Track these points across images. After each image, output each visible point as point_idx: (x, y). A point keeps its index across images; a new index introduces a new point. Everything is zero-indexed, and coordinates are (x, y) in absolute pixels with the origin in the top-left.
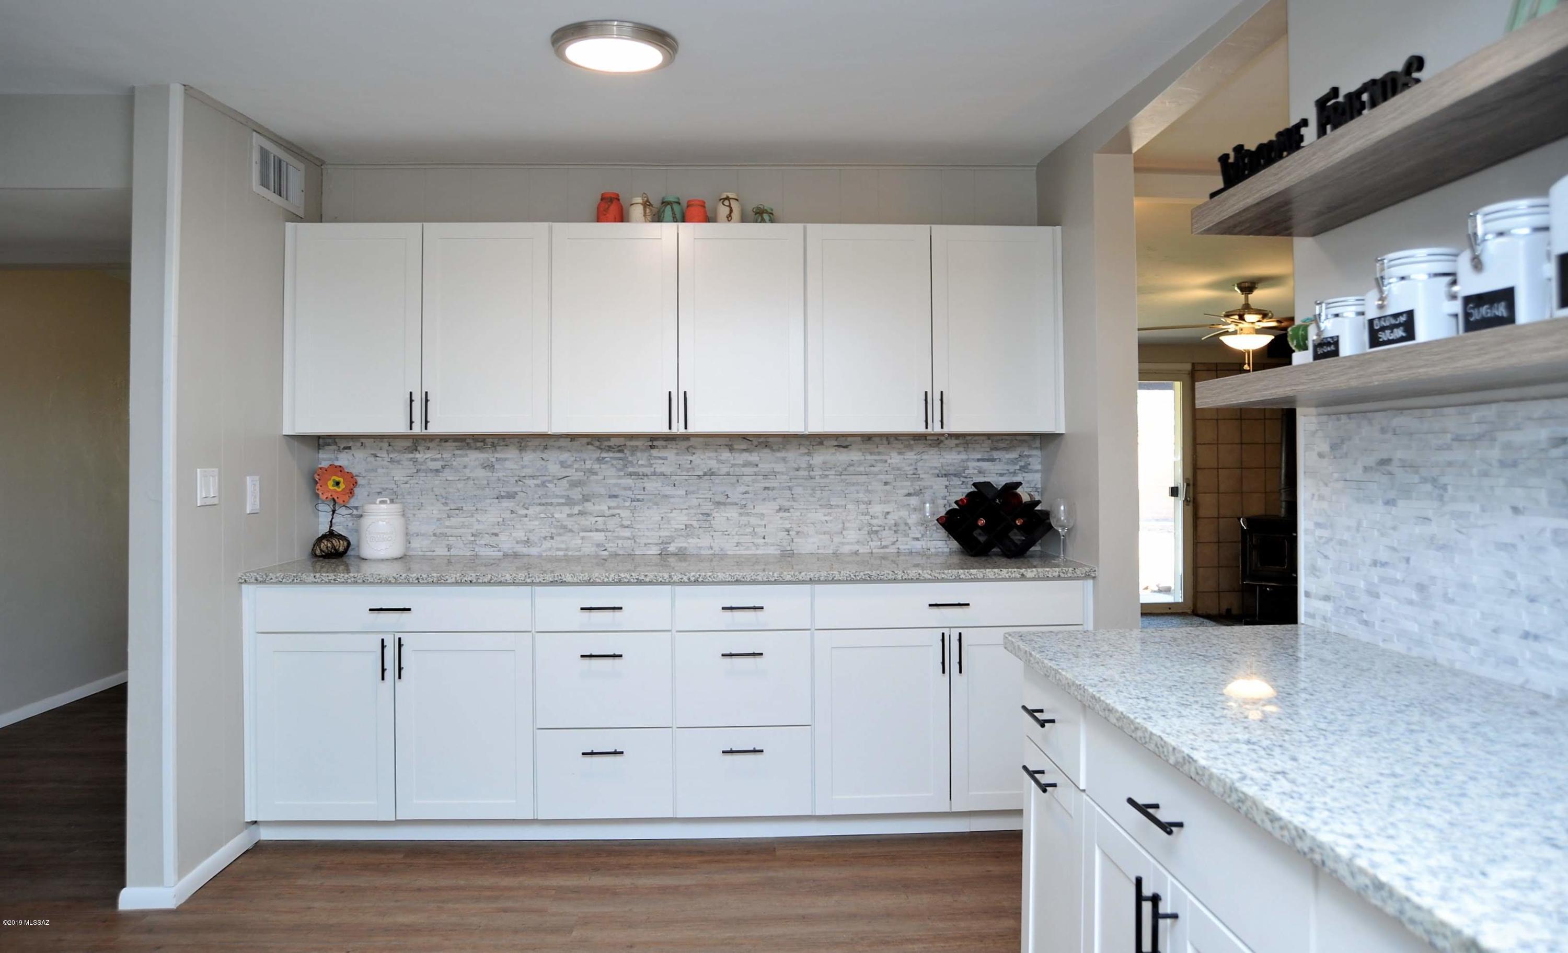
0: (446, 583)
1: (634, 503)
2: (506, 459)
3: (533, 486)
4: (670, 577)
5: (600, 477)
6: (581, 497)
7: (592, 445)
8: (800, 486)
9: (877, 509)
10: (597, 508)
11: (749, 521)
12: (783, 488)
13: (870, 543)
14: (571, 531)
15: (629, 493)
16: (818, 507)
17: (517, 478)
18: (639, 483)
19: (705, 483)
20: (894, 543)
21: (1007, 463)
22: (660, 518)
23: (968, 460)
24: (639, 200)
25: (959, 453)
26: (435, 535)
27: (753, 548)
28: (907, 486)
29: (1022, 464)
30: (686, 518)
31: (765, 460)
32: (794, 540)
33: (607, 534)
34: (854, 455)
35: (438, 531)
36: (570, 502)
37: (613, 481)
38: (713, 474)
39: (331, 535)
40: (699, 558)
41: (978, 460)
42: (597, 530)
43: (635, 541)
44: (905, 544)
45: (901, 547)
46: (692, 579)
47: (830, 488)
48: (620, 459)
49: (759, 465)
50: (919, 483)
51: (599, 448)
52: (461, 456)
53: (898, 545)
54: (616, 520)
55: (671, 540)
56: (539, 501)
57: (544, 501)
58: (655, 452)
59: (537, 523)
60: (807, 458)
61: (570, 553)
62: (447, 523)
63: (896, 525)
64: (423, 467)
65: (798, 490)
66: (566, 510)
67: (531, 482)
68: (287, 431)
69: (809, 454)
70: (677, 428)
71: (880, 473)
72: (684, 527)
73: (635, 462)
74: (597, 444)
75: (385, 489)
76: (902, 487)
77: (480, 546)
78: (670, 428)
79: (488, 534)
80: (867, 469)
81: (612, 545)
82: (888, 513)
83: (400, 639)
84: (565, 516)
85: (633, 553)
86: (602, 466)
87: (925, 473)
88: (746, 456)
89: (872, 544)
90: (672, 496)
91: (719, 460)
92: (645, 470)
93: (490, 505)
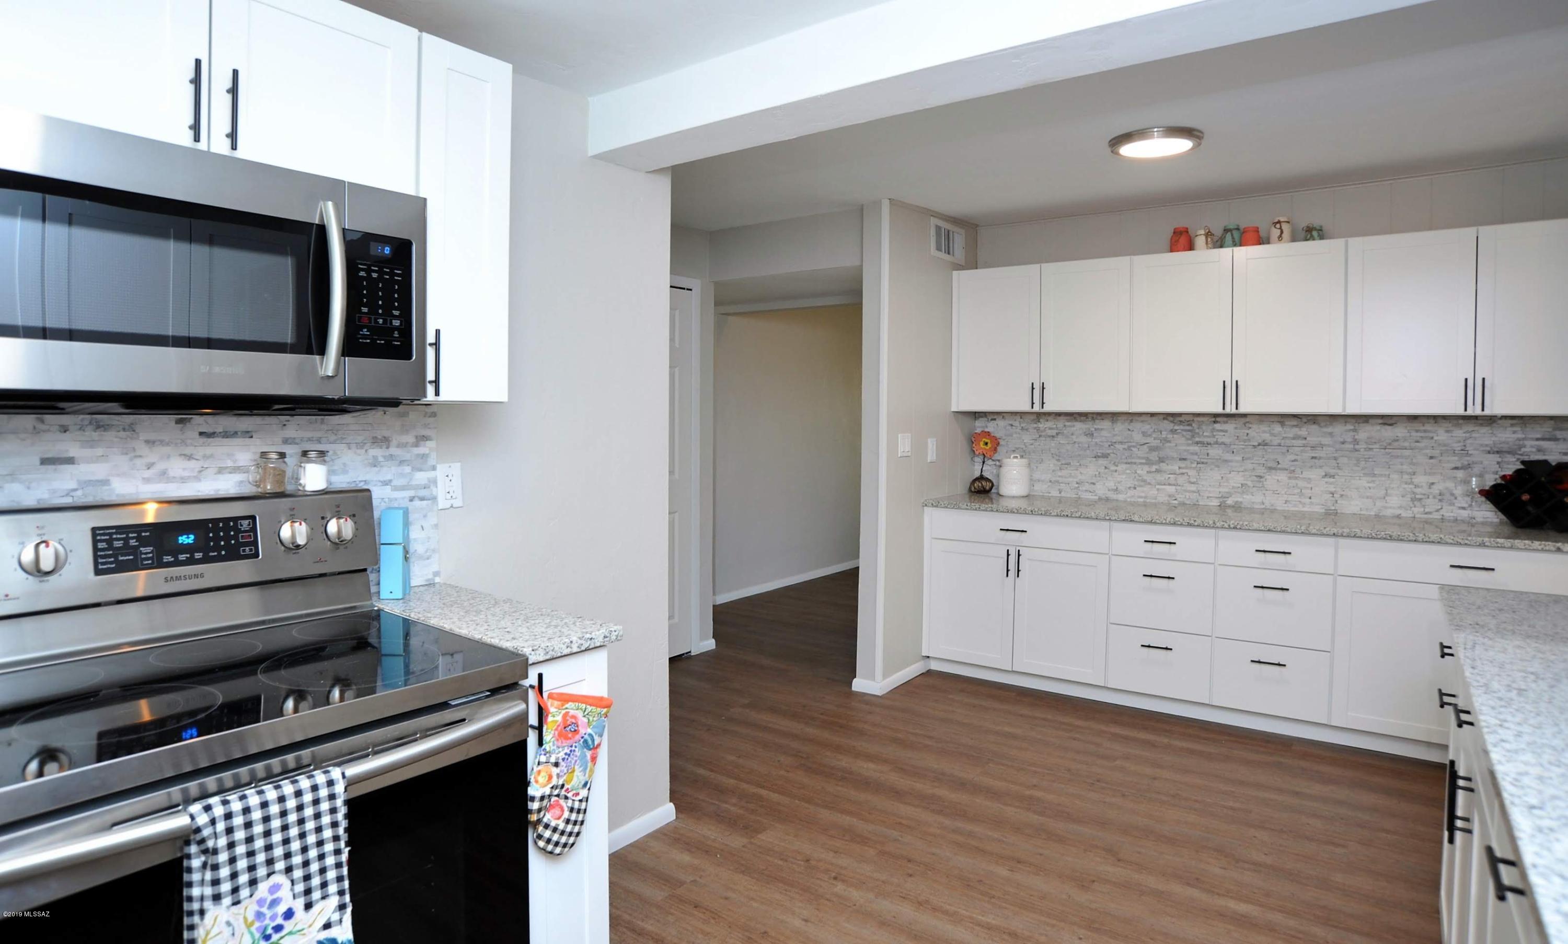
0: (1050, 515)
1: (1199, 465)
2: (1102, 429)
3: (1121, 449)
4: (1214, 523)
5: (1173, 445)
6: (1157, 459)
7: (1167, 419)
8: (1346, 457)
9: (1421, 479)
10: (1170, 467)
11: (1297, 484)
12: (1329, 458)
13: (1413, 509)
14: (1149, 484)
15: (1196, 457)
16: (1362, 475)
17: (1110, 444)
18: (1205, 450)
19: (1260, 451)
20: (1437, 511)
22: (1220, 478)
23: (1524, 439)
24: (1202, 232)
25: (1514, 432)
26: (1050, 481)
27: (1300, 506)
28: (1455, 461)
30: (1243, 479)
31: (1313, 434)
32: (1338, 502)
33: (1178, 488)
34: (1400, 431)
35: (1053, 479)
36: (1149, 462)
37: (1184, 448)
38: (1266, 445)
39: (981, 478)
40: (1251, 511)
41: (1538, 439)
42: (1170, 484)
43: (1199, 494)
44: (1449, 512)
45: (1445, 514)
46: (1232, 526)
47: (1374, 459)
48: (1189, 431)
49: (1308, 439)
50: (1468, 458)
51: (1172, 422)
52: (1070, 426)
53: (1442, 512)
54: (1185, 477)
55: (1229, 495)
56: (1125, 461)
57: (1129, 461)
58: (1217, 426)
59: (1124, 477)
60: (1352, 433)
61: (1148, 501)
62: (1060, 474)
63: (1441, 494)
64: (1043, 434)
65: (1343, 460)
66: (1146, 468)
67: (1120, 447)
68: (954, 409)
69: (1355, 430)
70: (1230, 409)
71: (1426, 448)
72: (1240, 486)
73: (1201, 433)
74: (1172, 418)
75: (1017, 449)
76: (1448, 462)
77: (1082, 491)
78: (1224, 409)
79: (1087, 482)
80: (1414, 445)
81: (1181, 496)
82: (1433, 484)
83: (1019, 551)
84: (1145, 472)
85: (1197, 503)
86: (1175, 436)
87: (1475, 450)
88: (1296, 431)
89: (1416, 510)
90: (1231, 461)
91: (1273, 435)
92: (1209, 440)
93: (1090, 462)
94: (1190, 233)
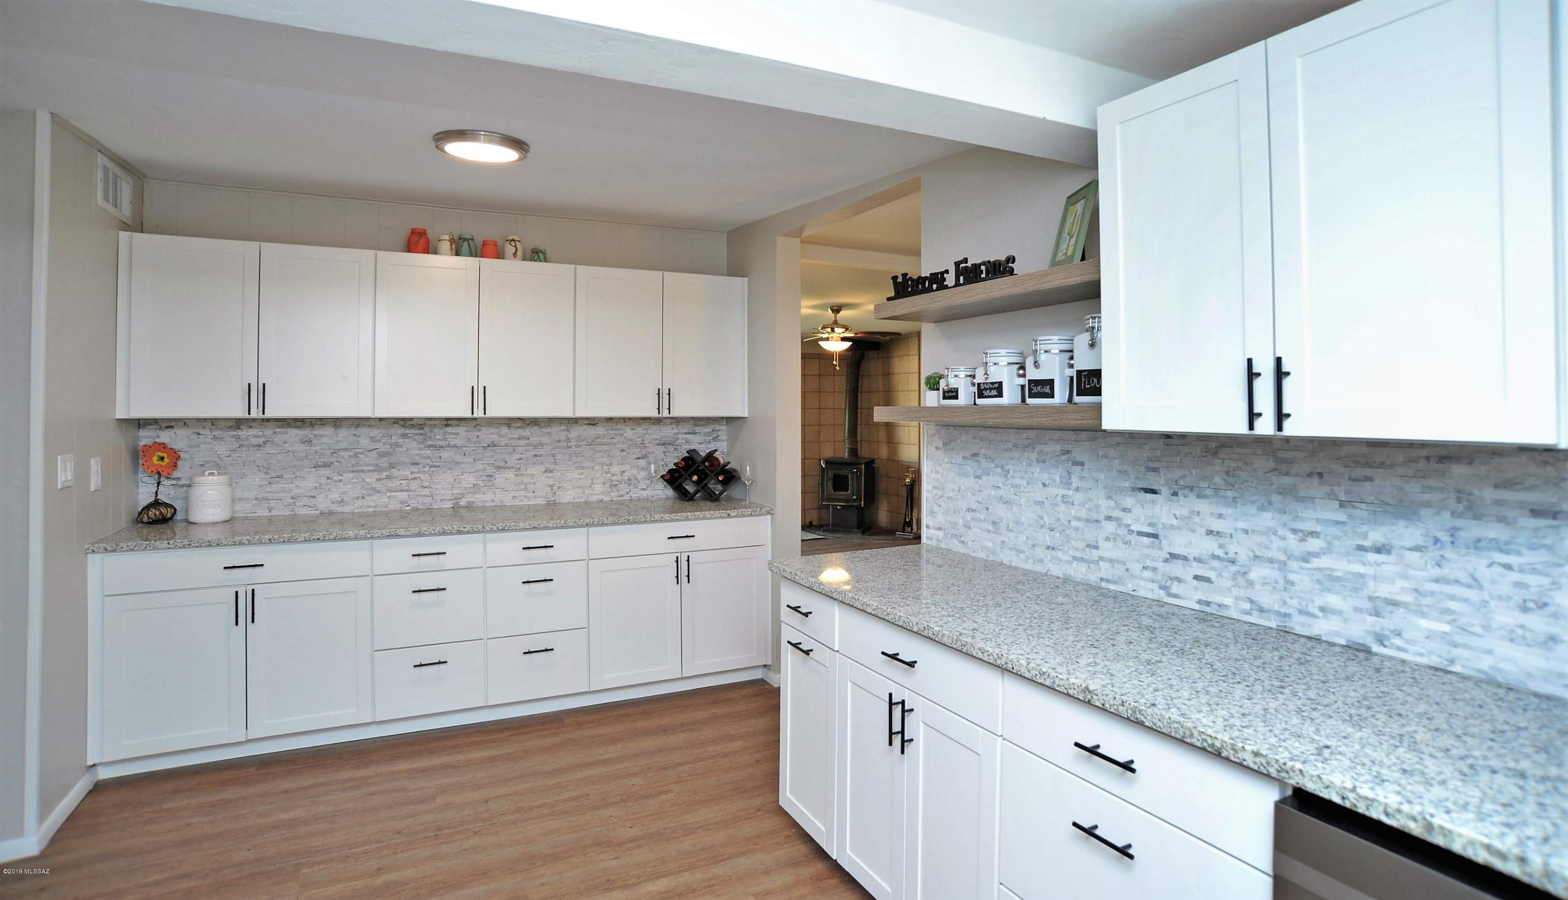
1: (433, 469)
2: (322, 436)
3: (346, 457)
5: (404, 449)
6: (388, 464)
7: (398, 423)
8: (561, 453)
9: (616, 469)
10: (402, 473)
11: (522, 480)
12: (548, 456)
13: (611, 493)
14: (379, 492)
15: (428, 461)
16: (574, 468)
17: (332, 451)
18: (436, 454)
19: (489, 453)
20: (628, 493)
21: (704, 435)
22: (453, 480)
23: (678, 433)
24: (447, 237)
26: (256, 499)
27: (526, 500)
28: (637, 452)
29: (714, 435)
30: (473, 479)
31: (535, 435)
32: (556, 493)
33: (411, 493)
34: (600, 430)
35: (260, 496)
36: (378, 469)
37: (416, 452)
38: (495, 445)
39: (156, 504)
40: (483, 509)
41: (686, 433)
42: (401, 491)
43: (433, 498)
44: (636, 494)
45: (633, 495)
47: (582, 454)
48: (421, 434)
49: (531, 439)
50: (646, 449)
51: (403, 426)
52: (283, 433)
53: (630, 494)
54: (418, 482)
55: (462, 496)
56: (351, 469)
57: (356, 469)
58: (449, 429)
59: (350, 486)
60: (565, 433)
61: (378, 509)
62: (268, 489)
63: (629, 480)
64: (245, 443)
65: (559, 457)
66: (376, 475)
67: (346, 454)
68: (118, 416)
69: (567, 430)
70: (478, 413)
71: (618, 443)
72: (472, 486)
73: (433, 437)
74: (402, 423)
75: (207, 462)
76: (634, 454)
77: (300, 506)
78: (472, 413)
79: (305, 495)
80: (609, 441)
81: (414, 501)
82: (623, 471)
84: (374, 479)
85: (431, 507)
86: (406, 440)
87: (650, 443)
88: (520, 432)
89: (613, 494)
90: (463, 463)
91: (500, 436)
92: (441, 443)
93: (309, 473)
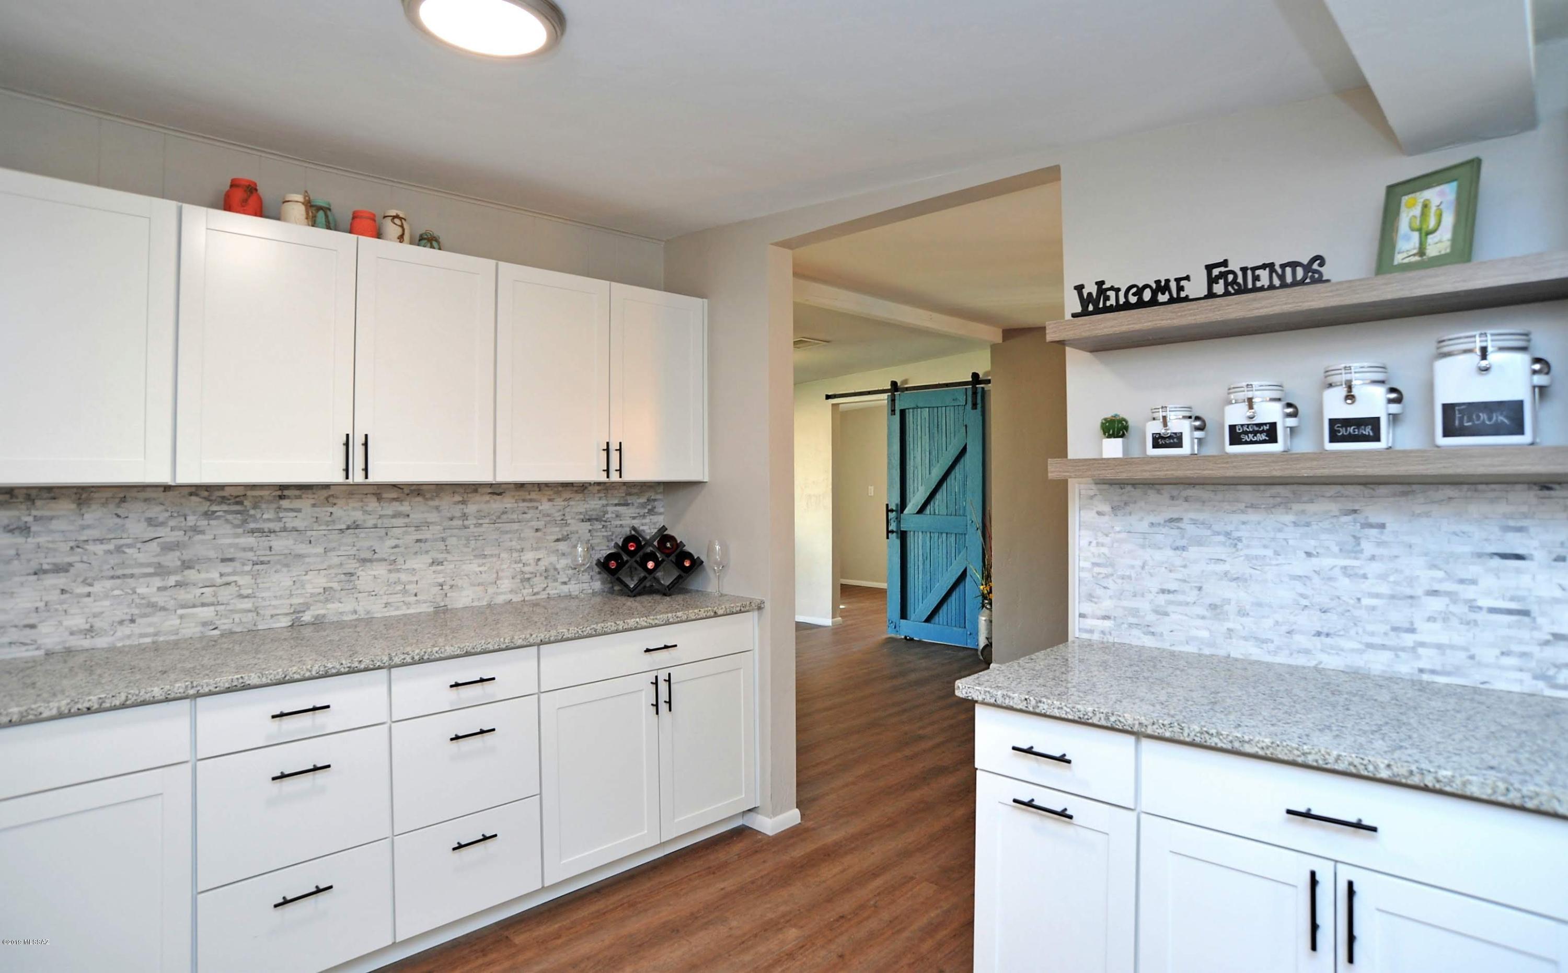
1: (259, 567)
2: (51, 518)
3: (101, 553)
4: (390, 659)
5: (208, 537)
6: (179, 563)
7: (197, 495)
8: (455, 536)
9: (529, 556)
10: (203, 575)
11: (399, 578)
12: (436, 540)
13: (523, 591)
14: (163, 609)
15: (250, 555)
16: (472, 558)
17: (72, 544)
18: (264, 542)
19: (348, 538)
20: (544, 589)
21: (637, 508)
22: (292, 583)
23: (607, 505)
25: (600, 499)
27: (404, 607)
28: (555, 532)
29: (650, 507)
30: (324, 580)
31: (418, 511)
32: (448, 595)
33: (219, 608)
34: (507, 502)
36: (161, 571)
37: (227, 541)
38: (357, 527)
40: (340, 625)
41: (616, 505)
42: (203, 605)
43: (258, 614)
44: (556, 589)
45: (550, 592)
46: (416, 658)
47: (484, 537)
48: (238, 513)
49: (411, 516)
50: (567, 528)
51: (207, 499)
53: (548, 591)
54: (233, 589)
55: (307, 606)
56: (111, 573)
57: (120, 572)
58: (285, 503)
59: (107, 603)
60: (461, 506)
61: (161, 639)
63: (546, 571)
65: (452, 541)
66: (157, 582)
67: (99, 548)
69: (463, 502)
71: (532, 520)
72: (322, 591)
73: (258, 516)
74: (206, 494)
76: (552, 533)
77: (4, 646)
79: (16, 626)
80: (521, 517)
81: (226, 621)
82: (539, 560)
84: (155, 589)
85: (255, 628)
86: (212, 522)
87: (572, 518)
88: (396, 507)
89: (525, 592)
90: (308, 556)
91: (366, 512)
92: (271, 525)
93: (22, 584)
94: (259, 192)
